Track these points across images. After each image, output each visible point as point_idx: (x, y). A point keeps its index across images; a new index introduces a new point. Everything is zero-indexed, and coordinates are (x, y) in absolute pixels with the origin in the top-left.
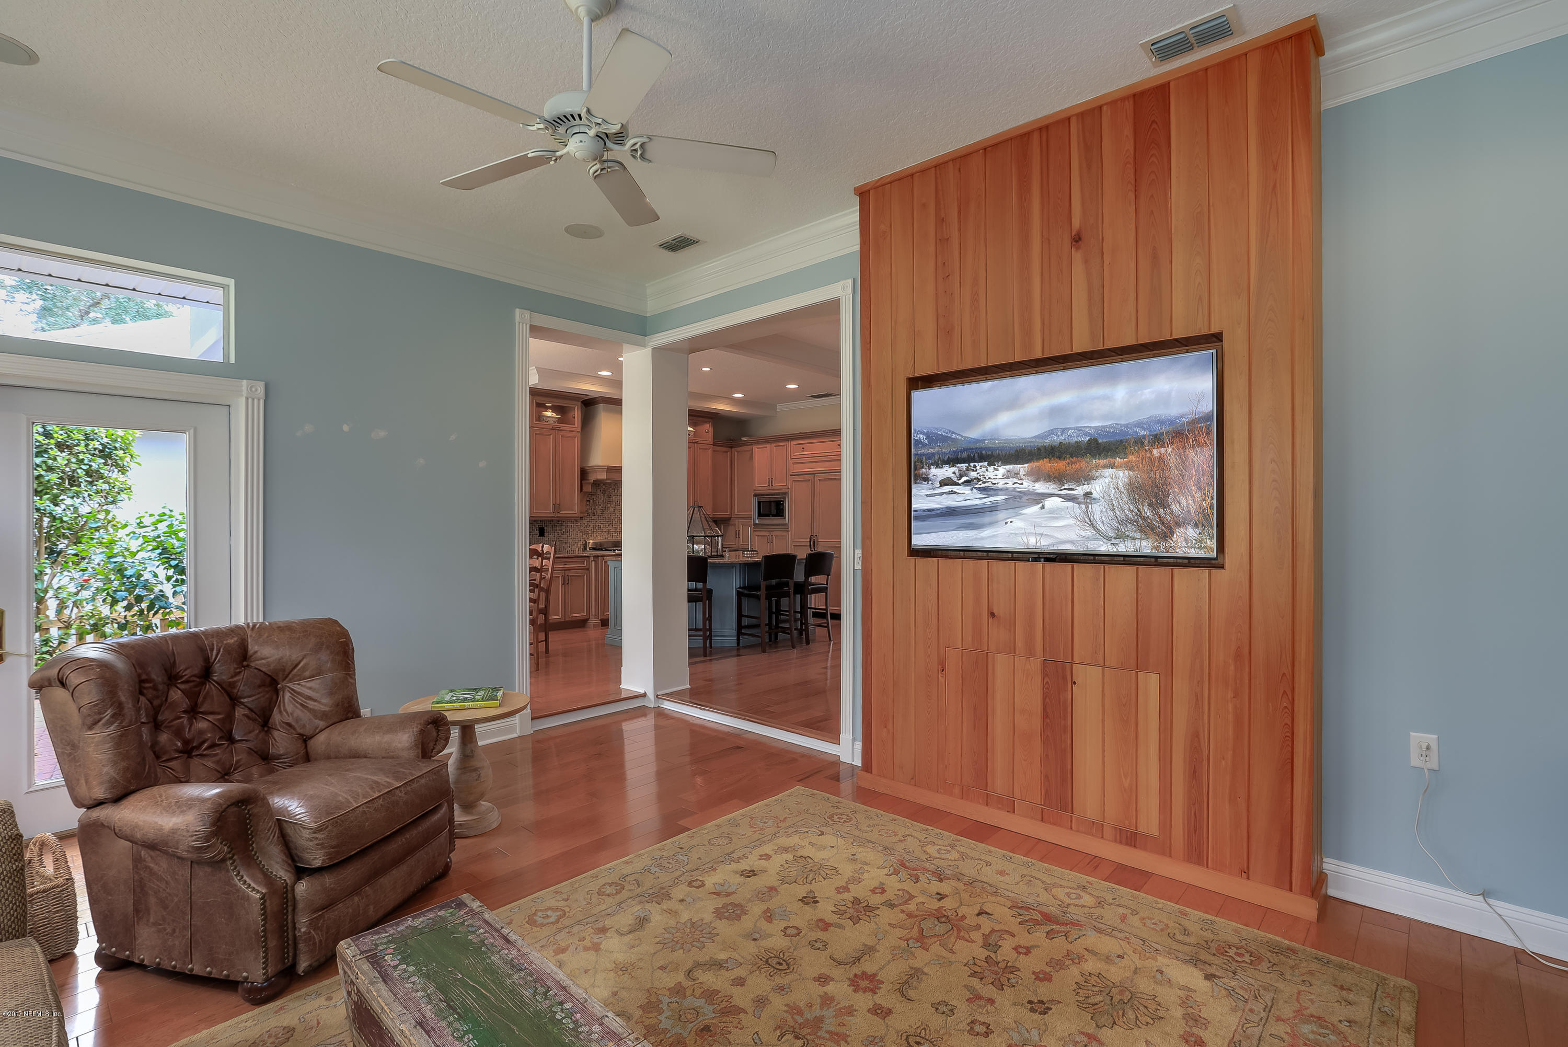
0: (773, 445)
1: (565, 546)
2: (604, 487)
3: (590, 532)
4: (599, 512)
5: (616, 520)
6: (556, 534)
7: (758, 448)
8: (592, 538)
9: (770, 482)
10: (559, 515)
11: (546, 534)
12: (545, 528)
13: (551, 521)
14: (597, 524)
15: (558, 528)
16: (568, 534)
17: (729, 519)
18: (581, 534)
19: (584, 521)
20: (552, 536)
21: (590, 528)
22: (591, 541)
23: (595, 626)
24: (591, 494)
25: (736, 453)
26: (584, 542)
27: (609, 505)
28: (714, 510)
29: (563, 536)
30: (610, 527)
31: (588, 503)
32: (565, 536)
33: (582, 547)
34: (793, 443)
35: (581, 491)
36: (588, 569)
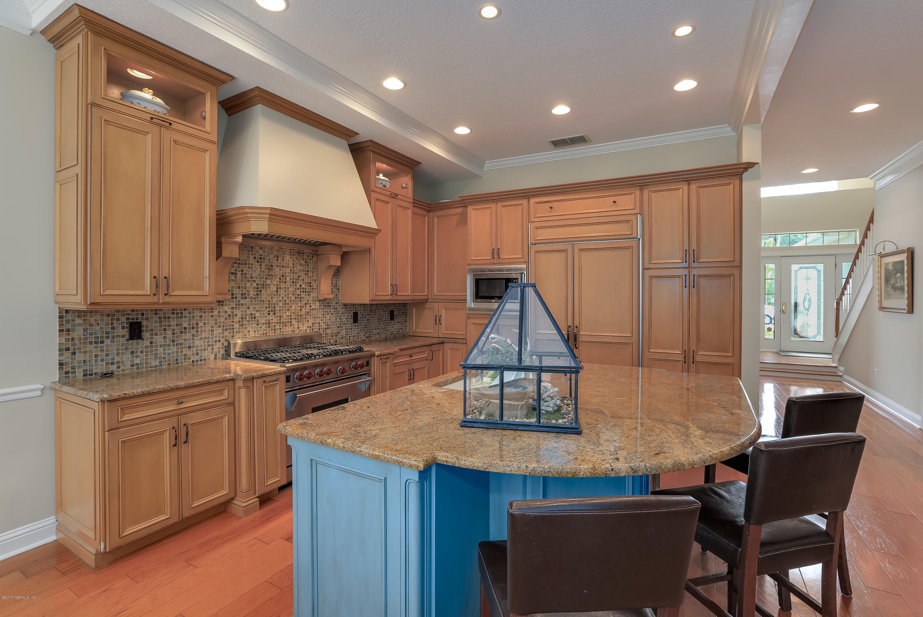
0: (500, 205)
1: (189, 353)
2: (261, 252)
3: (236, 326)
4: (252, 293)
5: (281, 304)
6: (169, 333)
7: (474, 209)
8: (240, 335)
9: (496, 253)
10: (168, 299)
11: (146, 335)
12: (144, 323)
13: (156, 312)
14: (248, 312)
15: (173, 322)
16: (194, 332)
17: (426, 301)
18: (220, 330)
19: (226, 308)
20: (159, 339)
21: (237, 319)
22: (239, 341)
23: (248, 511)
24: (236, 262)
25: (436, 218)
26: (226, 344)
27: (269, 282)
28: (413, 290)
29: (184, 336)
30: (271, 316)
31: (233, 277)
32: (188, 336)
33: (222, 351)
34: (533, 201)
35: (219, 255)
36: (233, 404)
